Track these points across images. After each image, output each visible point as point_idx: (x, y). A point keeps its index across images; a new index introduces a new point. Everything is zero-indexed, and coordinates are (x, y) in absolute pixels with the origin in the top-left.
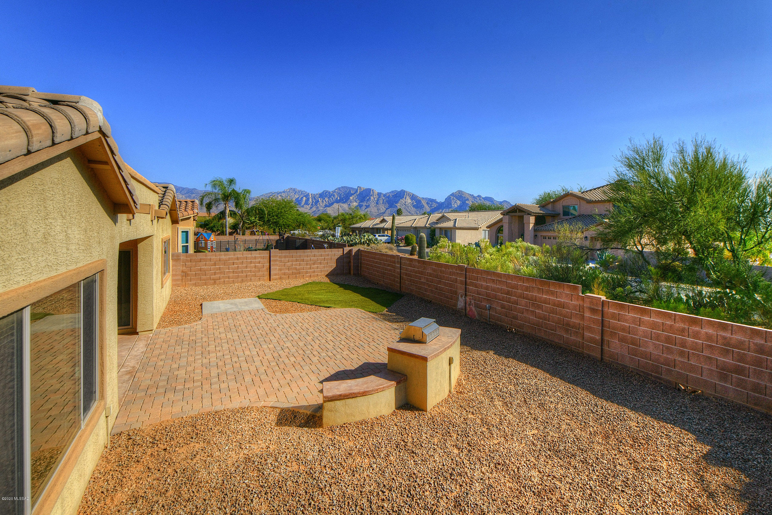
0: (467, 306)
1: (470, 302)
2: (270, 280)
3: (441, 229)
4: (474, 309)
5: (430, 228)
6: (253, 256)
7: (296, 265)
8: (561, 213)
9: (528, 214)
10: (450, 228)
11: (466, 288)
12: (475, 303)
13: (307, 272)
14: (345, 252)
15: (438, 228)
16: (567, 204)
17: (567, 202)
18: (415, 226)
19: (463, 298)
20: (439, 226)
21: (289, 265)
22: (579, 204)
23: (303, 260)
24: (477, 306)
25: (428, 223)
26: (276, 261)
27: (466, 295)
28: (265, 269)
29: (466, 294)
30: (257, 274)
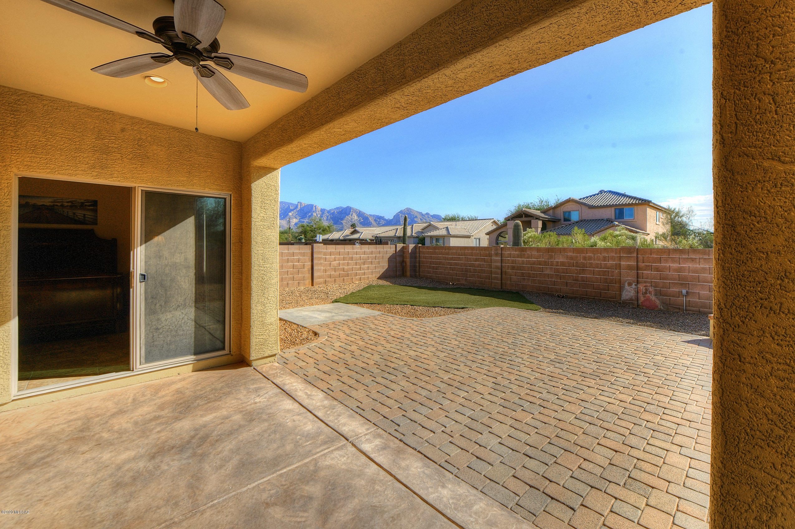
0: (640, 295)
1: (646, 290)
2: (312, 285)
3: (431, 237)
4: (653, 298)
5: (417, 237)
6: (291, 251)
7: (343, 264)
8: (562, 219)
9: (537, 219)
10: (443, 237)
11: (637, 273)
12: (655, 290)
13: (356, 274)
14: (398, 249)
15: (428, 236)
16: (567, 210)
17: (566, 208)
18: (399, 235)
19: (633, 286)
20: (429, 234)
21: (335, 265)
22: (580, 210)
23: (352, 259)
24: (659, 293)
25: (414, 232)
26: (320, 259)
27: (638, 282)
28: (306, 269)
29: (637, 280)
30: (296, 276)
